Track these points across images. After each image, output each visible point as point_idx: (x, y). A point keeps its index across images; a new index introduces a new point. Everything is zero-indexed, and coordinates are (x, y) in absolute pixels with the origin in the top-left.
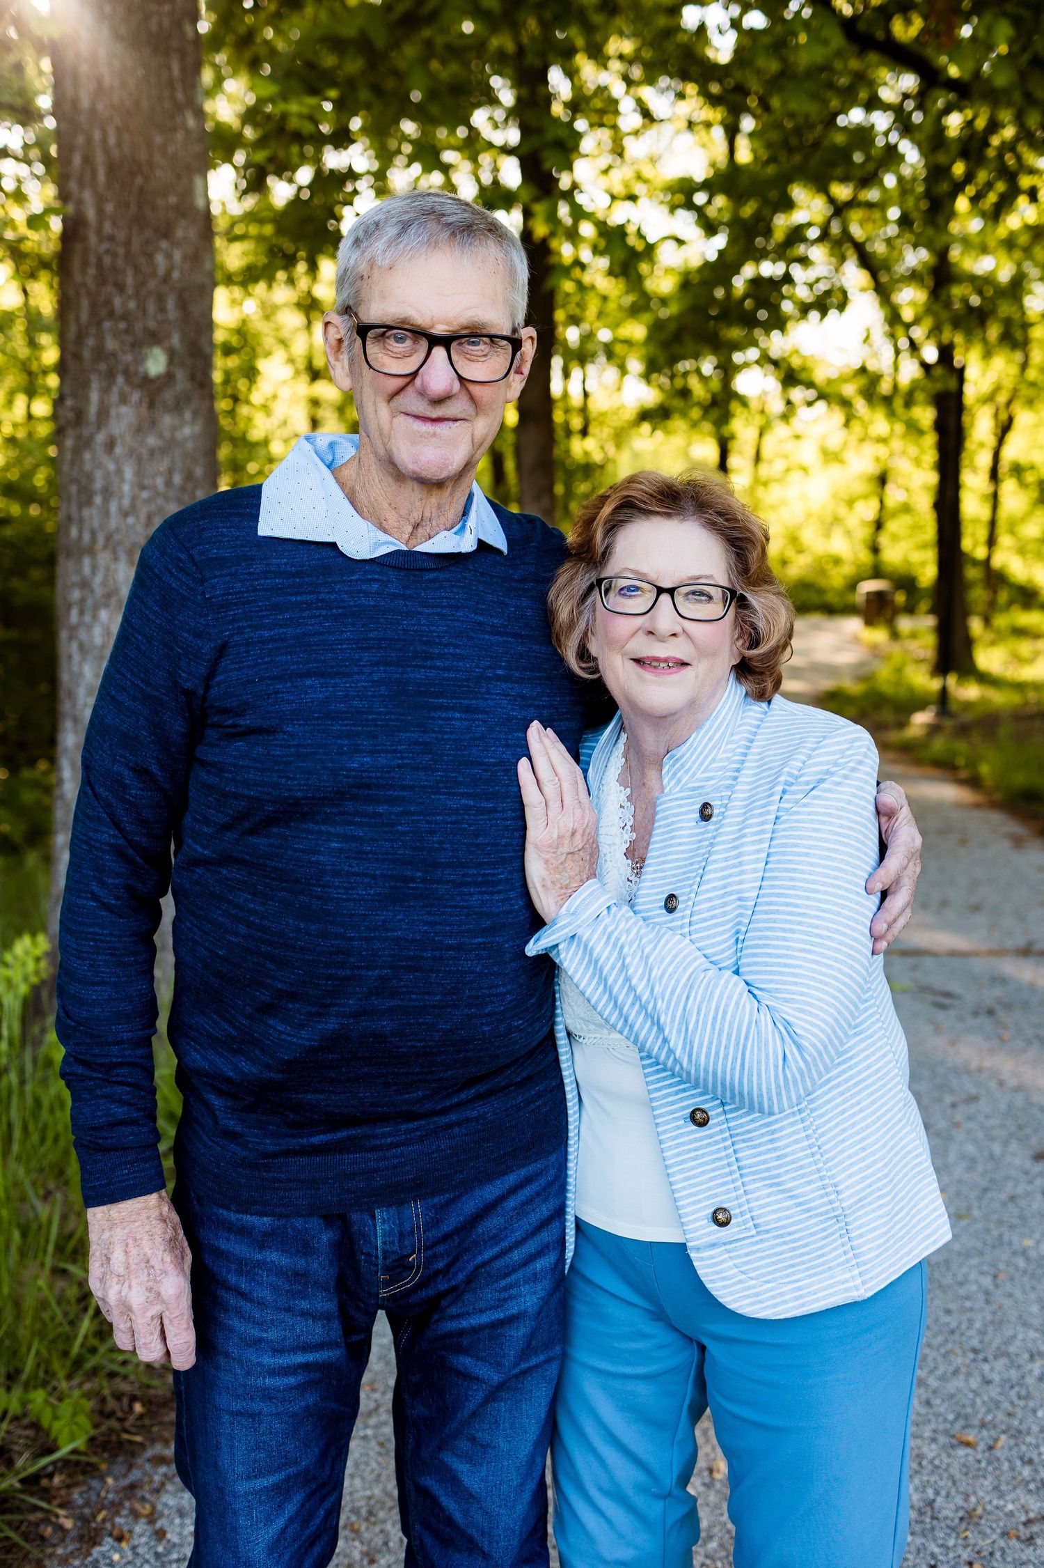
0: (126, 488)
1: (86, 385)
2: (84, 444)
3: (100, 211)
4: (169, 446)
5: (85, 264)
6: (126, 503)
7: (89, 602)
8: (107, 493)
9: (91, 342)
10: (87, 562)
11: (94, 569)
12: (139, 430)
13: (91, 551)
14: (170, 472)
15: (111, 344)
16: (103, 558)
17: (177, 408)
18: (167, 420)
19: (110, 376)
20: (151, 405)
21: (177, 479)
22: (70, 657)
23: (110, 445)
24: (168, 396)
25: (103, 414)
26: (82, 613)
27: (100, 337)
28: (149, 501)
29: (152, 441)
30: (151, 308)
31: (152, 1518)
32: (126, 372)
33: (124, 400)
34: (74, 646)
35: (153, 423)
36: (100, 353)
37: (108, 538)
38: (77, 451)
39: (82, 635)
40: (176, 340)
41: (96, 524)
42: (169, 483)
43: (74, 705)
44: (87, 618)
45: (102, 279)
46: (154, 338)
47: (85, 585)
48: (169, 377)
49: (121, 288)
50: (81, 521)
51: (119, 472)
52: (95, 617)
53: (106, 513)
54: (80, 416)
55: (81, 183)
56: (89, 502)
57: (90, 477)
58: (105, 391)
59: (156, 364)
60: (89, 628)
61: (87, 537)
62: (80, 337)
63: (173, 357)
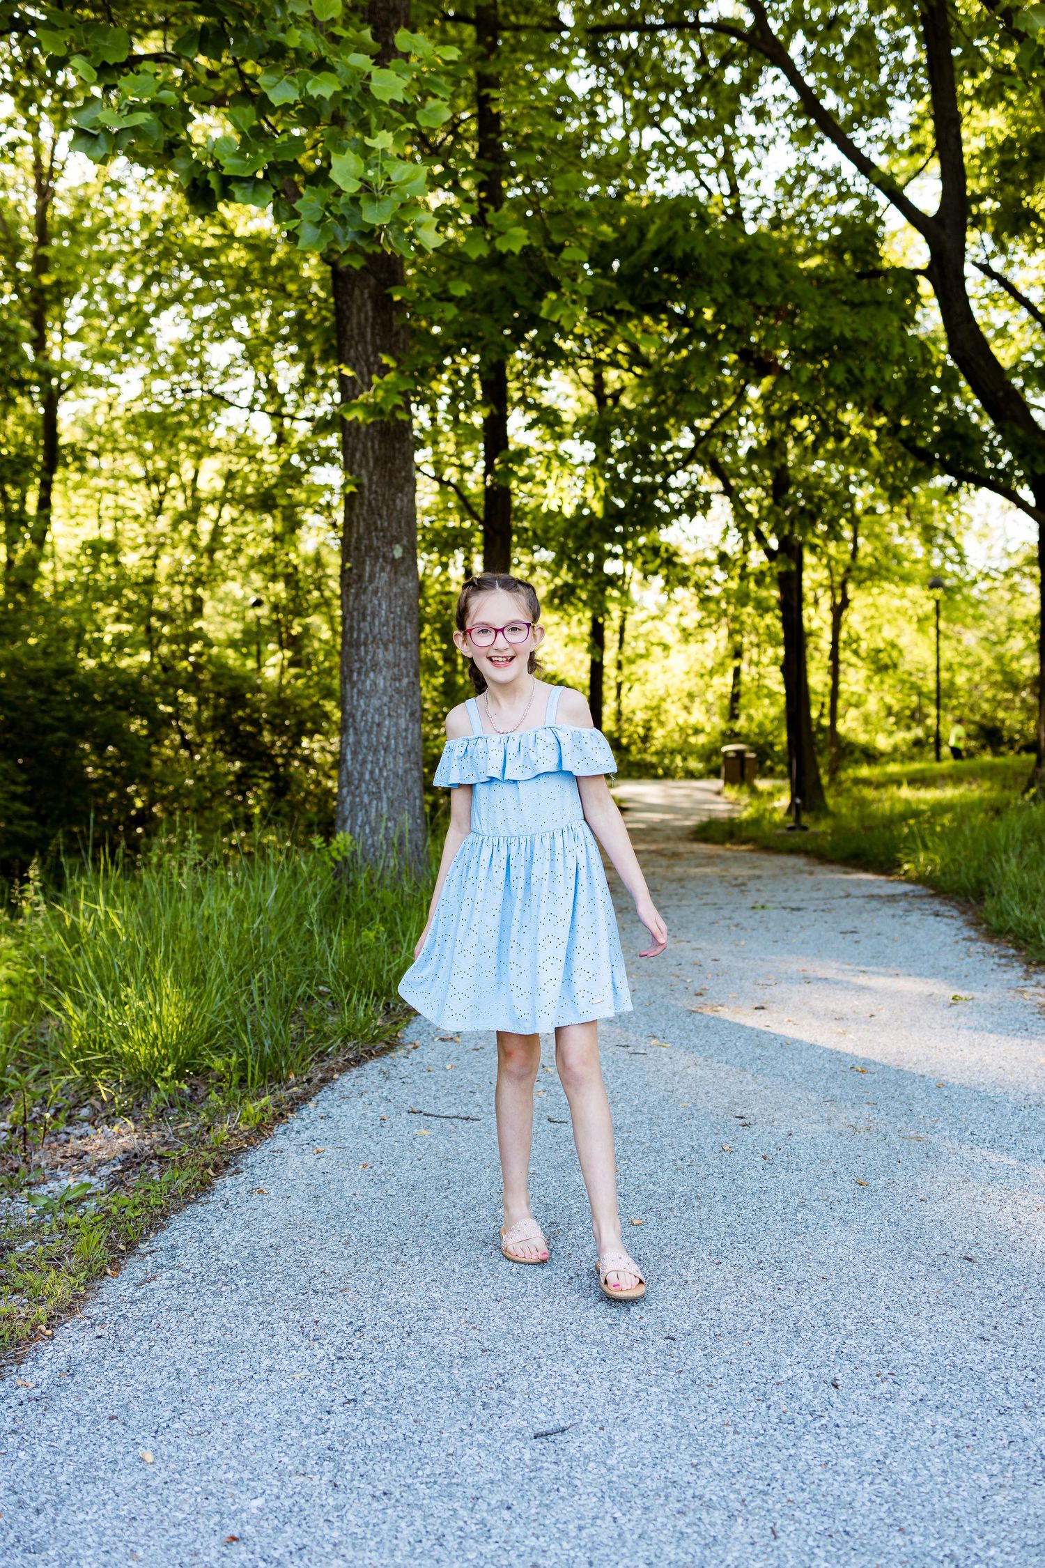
1: (364, 562)
2: (362, 591)
3: (370, 479)
4: (403, 592)
5: (361, 504)
6: (383, 620)
7: (364, 669)
8: (373, 615)
9: (365, 542)
10: (362, 649)
11: (367, 652)
12: (391, 583)
13: (365, 644)
14: (403, 604)
15: (376, 543)
16: (372, 647)
17: (406, 574)
18: (402, 580)
19: (377, 558)
20: (396, 572)
21: (406, 608)
22: (352, 697)
23: (375, 592)
24: (402, 568)
25: (372, 577)
26: (360, 674)
27: (370, 539)
28: (393, 619)
29: (395, 589)
30: (394, 525)
32: (384, 557)
33: (382, 569)
34: (355, 691)
35: (396, 581)
36: (370, 548)
37: (374, 637)
38: (357, 596)
39: (359, 686)
40: (405, 542)
41: (368, 630)
42: (402, 610)
43: (354, 721)
44: (362, 677)
45: (371, 510)
46: (397, 540)
47: (361, 660)
48: (403, 558)
49: (381, 516)
50: (360, 630)
51: (380, 605)
52: (367, 675)
53: (372, 624)
54: (360, 577)
55: (360, 466)
56: (364, 619)
57: (365, 608)
58: (373, 566)
59: (398, 552)
60: (364, 682)
62: (359, 540)
63: (405, 549)
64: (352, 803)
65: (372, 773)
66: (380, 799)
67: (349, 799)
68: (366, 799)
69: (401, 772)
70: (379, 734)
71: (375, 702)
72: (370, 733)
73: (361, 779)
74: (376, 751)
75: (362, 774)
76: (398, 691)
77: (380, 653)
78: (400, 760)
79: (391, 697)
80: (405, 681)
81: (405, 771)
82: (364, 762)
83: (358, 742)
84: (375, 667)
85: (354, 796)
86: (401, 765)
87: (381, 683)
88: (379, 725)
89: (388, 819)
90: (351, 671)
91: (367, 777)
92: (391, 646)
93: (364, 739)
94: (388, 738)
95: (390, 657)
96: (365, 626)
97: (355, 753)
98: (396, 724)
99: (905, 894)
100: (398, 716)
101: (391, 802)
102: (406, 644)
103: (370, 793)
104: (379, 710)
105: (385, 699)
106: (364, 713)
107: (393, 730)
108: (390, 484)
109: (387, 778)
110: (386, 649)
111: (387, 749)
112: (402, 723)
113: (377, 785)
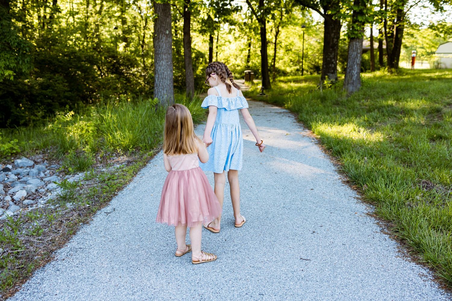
1: (160, 35)
2: (159, 41)
4: (169, 42)
5: (159, 21)
8: (162, 47)
9: (160, 30)
10: (159, 55)
12: (166, 40)
14: (169, 45)
15: (162, 30)
18: (168, 39)
19: (162, 34)
20: (167, 37)
22: (157, 66)
23: (162, 42)
24: (169, 36)
25: (162, 38)
28: (166, 48)
29: (167, 41)
30: (167, 26)
32: (164, 33)
33: (164, 36)
36: (161, 31)
37: (162, 52)
38: (158, 43)
40: (169, 30)
43: (158, 72)
45: (161, 22)
46: (167, 29)
47: (159, 58)
48: (169, 34)
49: (163, 24)
51: (163, 45)
52: (160, 61)
53: (162, 49)
54: (159, 38)
55: (158, 11)
56: (160, 48)
57: (160, 45)
58: (162, 36)
59: (167, 32)
60: (160, 63)
61: (160, 52)
62: (158, 29)
63: (169, 32)
64: (158, 91)
65: (162, 84)
66: (164, 90)
68: (161, 90)
69: (168, 84)
70: (163, 75)
71: (163, 68)
72: (161, 75)
73: (160, 86)
74: (163, 79)
75: (160, 84)
76: (168, 65)
77: (164, 56)
78: (168, 81)
80: (169, 63)
81: (170, 84)
82: (160, 82)
83: (159, 77)
84: (162, 59)
85: (158, 89)
86: (169, 82)
87: (164, 63)
88: (164, 73)
89: (166, 95)
90: (157, 60)
92: (166, 55)
93: (160, 76)
94: (165, 76)
95: (166, 57)
96: (160, 50)
97: (158, 79)
98: (167, 73)
99: (284, 112)
100: (168, 71)
101: (166, 90)
102: (169, 54)
103: (161, 89)
104: (163, 70)
105: (165, 67)
106: (160, 70)
108: (165, 16)
109: (165, 85)
111: (165, 79)
112: (169, 73)
113: (163, 86)
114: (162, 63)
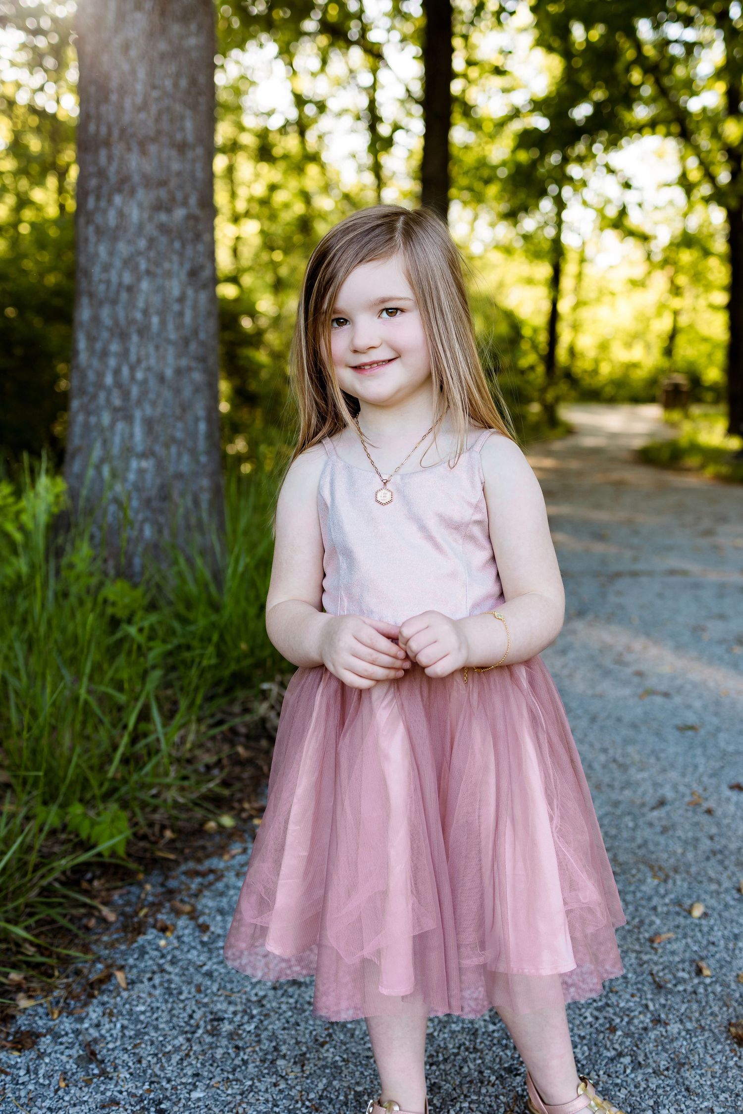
0: (139, 87)
4: (177, 52)
6: (139, 100)
7: (105, 190)
8: (123, 91)
10: (103, 154)
11: (110, 158)
12: (151, 35)
13: (107, 144)
14: (178, 75)
16: (118, 149)
17: (184, 19)
18: (176, 28)
20: (163, 13)
21: (184, 83)
22: (86, 240)
26: (98, 198)
28: (157, 100)
31: (193, 915)
34: (91, 229)
35: (164, 30)
37: (123, 131)
39: (99, 219)
41: (112, 118)
42: (176, 85)
43: (90, 282)
44: (103, 204)
51: (133, 72)
52: (110, 201)
53: (121, 108)
60: (105, 212)
61: (103, 130)
64: (86, 426)
65: (117, 372)
66: (129, 419)
67: (80, 418)
68: (106, 419)
69: (169, 373)
70: (131, 304)
71: (123, 248)
72: (114, 302)
73: (99, 385)
74: (124, 336)
75: (100, 375)
76: (163, 229)
78: (171, 353)
79: (152, 241)
80: (180, 213)
81: (179, 372)
82: (105, 354)
83: (96, 319)
85: (88, 413)
86: (171, 362)
87: (135, 214)
88: (130, 289)
89: (143, 455)
91: (109, 380)
92: (153, 149)
93: (105, 313)
94: (146, 312)
95: (149, 167)
98: (160, 289)
100: (168, 274)
101: (149, 424)
102: (182, 148)
103: (113, 409)
104: (129, 262)
105: (142, 244)
106: (107, 268)
107: (156, 300)
109: (145, 381)
110: (144, 152)
111: (143, 331)
112: (175, 287)
113: (126, 395)
114: (121, 214)
